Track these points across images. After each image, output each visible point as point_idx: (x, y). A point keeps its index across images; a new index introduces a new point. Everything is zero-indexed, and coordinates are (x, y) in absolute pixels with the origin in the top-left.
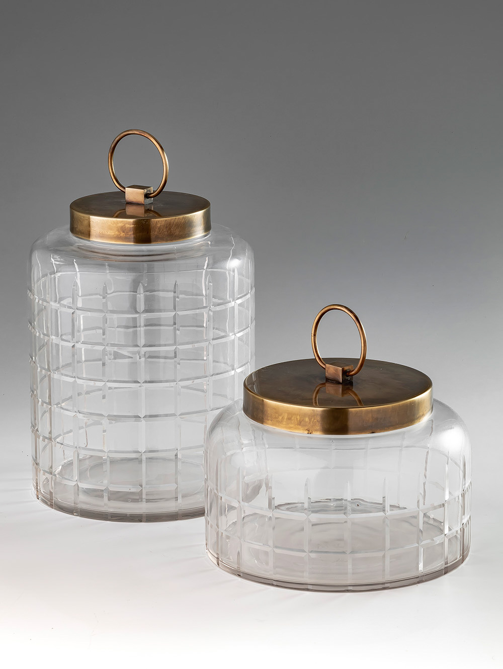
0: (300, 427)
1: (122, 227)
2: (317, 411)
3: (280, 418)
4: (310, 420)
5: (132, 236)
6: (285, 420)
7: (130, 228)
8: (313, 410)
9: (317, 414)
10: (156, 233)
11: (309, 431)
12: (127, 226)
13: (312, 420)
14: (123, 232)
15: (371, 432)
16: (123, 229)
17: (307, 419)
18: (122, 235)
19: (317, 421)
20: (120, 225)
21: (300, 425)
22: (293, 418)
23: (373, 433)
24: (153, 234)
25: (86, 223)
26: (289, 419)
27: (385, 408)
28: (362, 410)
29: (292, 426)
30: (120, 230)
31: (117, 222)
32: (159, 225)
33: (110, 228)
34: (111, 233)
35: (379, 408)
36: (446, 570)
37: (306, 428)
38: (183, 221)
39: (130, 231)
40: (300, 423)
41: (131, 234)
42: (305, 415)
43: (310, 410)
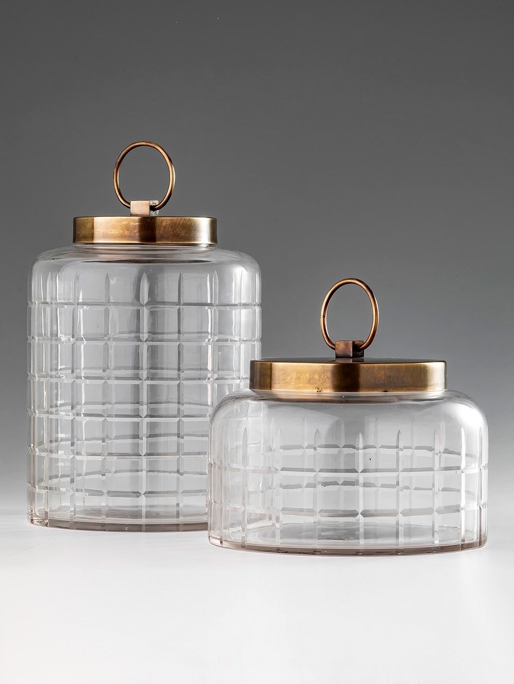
0: (308, 385)
1: (126, 226)
2: (327, 366)
3: (289, 378)
4: (320, 377)
5: (137, 234)
6: (293, 380)
7: (135, 226)
8: (323, 366)
9: (327, 370)
10: (161, 232)
11: (318, 389)
12: (132, 224)
13: (322, 376)
14: (128, 230)
15: (384, 390)
16: (127, 227)
17: (317, 376)
18: (126, 233)
19: (328, 377)
20: (124, 223)
21: (309, 383)
22: (301, 377)
23: (386, 391)
24: (159, 232)
25: (89, 225)
26: (298, 378)
27: (398, 366)
28: (374, 366)
29: (301, 385)
30: (124, 229)
31: (122, 220)
32: (164, 224)
33: (114, 227)
34: (115, 232)
35: (392, 366)
36: (464, 547)
37: (316, 386)
38: (189, 223)
39: (135, 228)
40: (310, 381)
41: (136, 233)
42: (314, 372)
43: (320, 366)
